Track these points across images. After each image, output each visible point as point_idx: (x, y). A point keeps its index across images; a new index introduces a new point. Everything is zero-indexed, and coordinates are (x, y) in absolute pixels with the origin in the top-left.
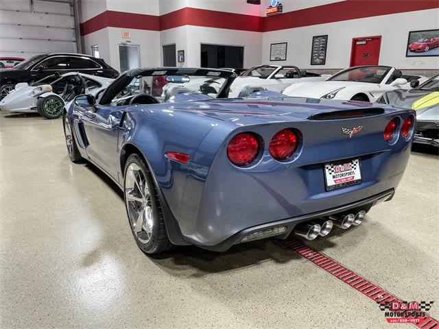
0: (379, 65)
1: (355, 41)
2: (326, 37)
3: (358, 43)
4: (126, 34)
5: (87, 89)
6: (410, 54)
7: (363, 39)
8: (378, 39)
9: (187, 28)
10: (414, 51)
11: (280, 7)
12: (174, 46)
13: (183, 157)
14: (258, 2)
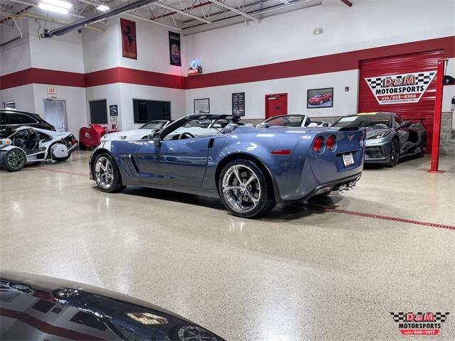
0: (288, 114)
1: (267, 97)
2: (243, 94)
3: (269, 99)
4: (52, 90)
5: (40, 142)
6: (309, 106)
7: (274, 96)
8: (285, 95)
9: (121, 84)
10: (312, 103)
11: (200, 69)
12: (105, 101)
13: (286, 152)
14: (179, 64)
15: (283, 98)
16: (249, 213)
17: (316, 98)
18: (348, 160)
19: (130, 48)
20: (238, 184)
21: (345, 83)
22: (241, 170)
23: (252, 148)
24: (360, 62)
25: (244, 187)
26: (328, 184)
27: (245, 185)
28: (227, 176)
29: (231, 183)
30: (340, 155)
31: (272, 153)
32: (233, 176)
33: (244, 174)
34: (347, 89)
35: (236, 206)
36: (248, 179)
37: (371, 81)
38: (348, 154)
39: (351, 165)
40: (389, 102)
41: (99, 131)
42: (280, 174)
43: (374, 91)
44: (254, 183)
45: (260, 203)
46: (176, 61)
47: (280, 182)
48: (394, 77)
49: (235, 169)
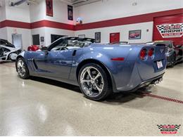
1: (111, 34)
2: (100, 33)
8: (119, 33)
9: (45, 28)
10: (131, 37)
11: (81, 22)
12: (38, 35)
13: (121, 59)
14: (72, 20)
15: (118, 34)
16: (96, 98)
17: (133, 35)
18: (160, 65)
19: (50, 12)
20: (90, 79)
21: (147, 28)
22: (92, 70)
23: (99, 56)
24: (154, 18)
25: (93, 80)
26: (148, 80)
27: (94, 79)
28: (83, 74)
29: (85, 78)
30: (155, 62)
31: (112, 59)
32: (87, 73)
33: (94, 72)
34: (148, 30)
35: (88, 92)
36: (96, 75)
37: (159, 27)
38: (159, 61)
39: (161, 68)
40: (167, 37)
41: (36, 48)
42: (116, 73)
43: (160, 32)
44: (99, 78)
45: (103, 92)
46: (71, 18)
47: (116, 78)
48: (170, 25)
49: (88, 69)
